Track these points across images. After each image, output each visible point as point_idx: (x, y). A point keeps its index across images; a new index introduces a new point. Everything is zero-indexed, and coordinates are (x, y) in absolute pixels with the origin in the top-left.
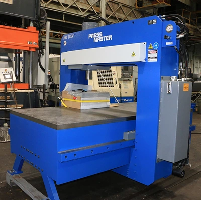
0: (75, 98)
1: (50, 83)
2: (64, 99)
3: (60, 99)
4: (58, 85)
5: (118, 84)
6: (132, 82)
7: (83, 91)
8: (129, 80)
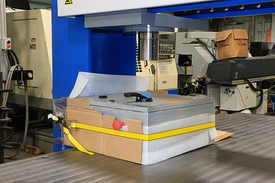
0: (118, 125)
1: (13, 68)
2: (74, 125)
3: (58, 122)
4: (32, 72)
5: (149, 67)
6: (174, 62)
7: (140, 98)
8: (169, 57)
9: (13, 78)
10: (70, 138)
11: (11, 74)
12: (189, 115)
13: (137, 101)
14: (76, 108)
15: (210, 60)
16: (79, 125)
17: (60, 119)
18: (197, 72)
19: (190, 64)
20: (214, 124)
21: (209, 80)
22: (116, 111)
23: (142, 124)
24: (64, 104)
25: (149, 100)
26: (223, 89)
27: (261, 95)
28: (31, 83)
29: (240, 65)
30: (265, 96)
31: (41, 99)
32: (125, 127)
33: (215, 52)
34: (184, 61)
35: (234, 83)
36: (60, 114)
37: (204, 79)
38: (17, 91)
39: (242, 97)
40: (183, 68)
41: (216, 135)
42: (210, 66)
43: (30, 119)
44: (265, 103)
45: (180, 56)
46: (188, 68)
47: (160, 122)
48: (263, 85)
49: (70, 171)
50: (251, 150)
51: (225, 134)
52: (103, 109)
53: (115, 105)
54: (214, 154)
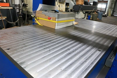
0: (49, 19)
1: (23, 3)
2: (38, 18)
3: (34, 17)
4: (27, 5)
5: (58, 5)
6: (65, 4)
7: (56, 11)
8: (63, 3)
9: (23, 6)
10: (37, 21)
11: (22, 5)
12: (68, 17)
13: (55, 12)
14: (38, 14)
15: (74, 5)
16: (39, 18)
17: (34, 16)
18: (70, 7)
19: (69, 5)
20: (74, 20)
21: (73, 10)
22: (49, 15)
23: (56, 18)
24: (35, 12)
25: (58, 12)
26: (76, 13)
27: (85, 15)
28: (27, 8)
29: (81, 7)
30: (86, 15)
31: (30, 12)
32: (51, 19)
33: (75, 3)
34: (67, 4)
35: (79, 11)
36: (34, 15)
37: (72, 9)
38: (24, 10)
39: (81, 15)
40: (67, 6)
41: (75, 23)
42: (74, 6)
43: (27, 17)
44: (86, 17)
45: (66, 3)
46: (68, 6)
47: (61, 18)
48: (86, 12)
49: (36, 29)
50: (83, 27)
51: (76, 23)
52: (46, 14)
53: (49, 13)
54: (74, 28)
